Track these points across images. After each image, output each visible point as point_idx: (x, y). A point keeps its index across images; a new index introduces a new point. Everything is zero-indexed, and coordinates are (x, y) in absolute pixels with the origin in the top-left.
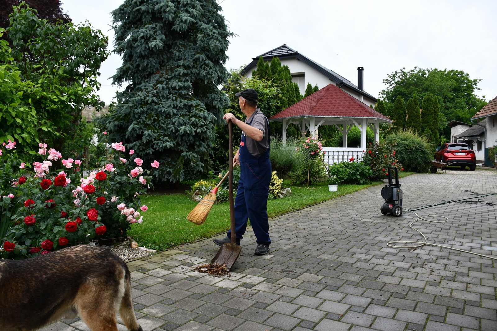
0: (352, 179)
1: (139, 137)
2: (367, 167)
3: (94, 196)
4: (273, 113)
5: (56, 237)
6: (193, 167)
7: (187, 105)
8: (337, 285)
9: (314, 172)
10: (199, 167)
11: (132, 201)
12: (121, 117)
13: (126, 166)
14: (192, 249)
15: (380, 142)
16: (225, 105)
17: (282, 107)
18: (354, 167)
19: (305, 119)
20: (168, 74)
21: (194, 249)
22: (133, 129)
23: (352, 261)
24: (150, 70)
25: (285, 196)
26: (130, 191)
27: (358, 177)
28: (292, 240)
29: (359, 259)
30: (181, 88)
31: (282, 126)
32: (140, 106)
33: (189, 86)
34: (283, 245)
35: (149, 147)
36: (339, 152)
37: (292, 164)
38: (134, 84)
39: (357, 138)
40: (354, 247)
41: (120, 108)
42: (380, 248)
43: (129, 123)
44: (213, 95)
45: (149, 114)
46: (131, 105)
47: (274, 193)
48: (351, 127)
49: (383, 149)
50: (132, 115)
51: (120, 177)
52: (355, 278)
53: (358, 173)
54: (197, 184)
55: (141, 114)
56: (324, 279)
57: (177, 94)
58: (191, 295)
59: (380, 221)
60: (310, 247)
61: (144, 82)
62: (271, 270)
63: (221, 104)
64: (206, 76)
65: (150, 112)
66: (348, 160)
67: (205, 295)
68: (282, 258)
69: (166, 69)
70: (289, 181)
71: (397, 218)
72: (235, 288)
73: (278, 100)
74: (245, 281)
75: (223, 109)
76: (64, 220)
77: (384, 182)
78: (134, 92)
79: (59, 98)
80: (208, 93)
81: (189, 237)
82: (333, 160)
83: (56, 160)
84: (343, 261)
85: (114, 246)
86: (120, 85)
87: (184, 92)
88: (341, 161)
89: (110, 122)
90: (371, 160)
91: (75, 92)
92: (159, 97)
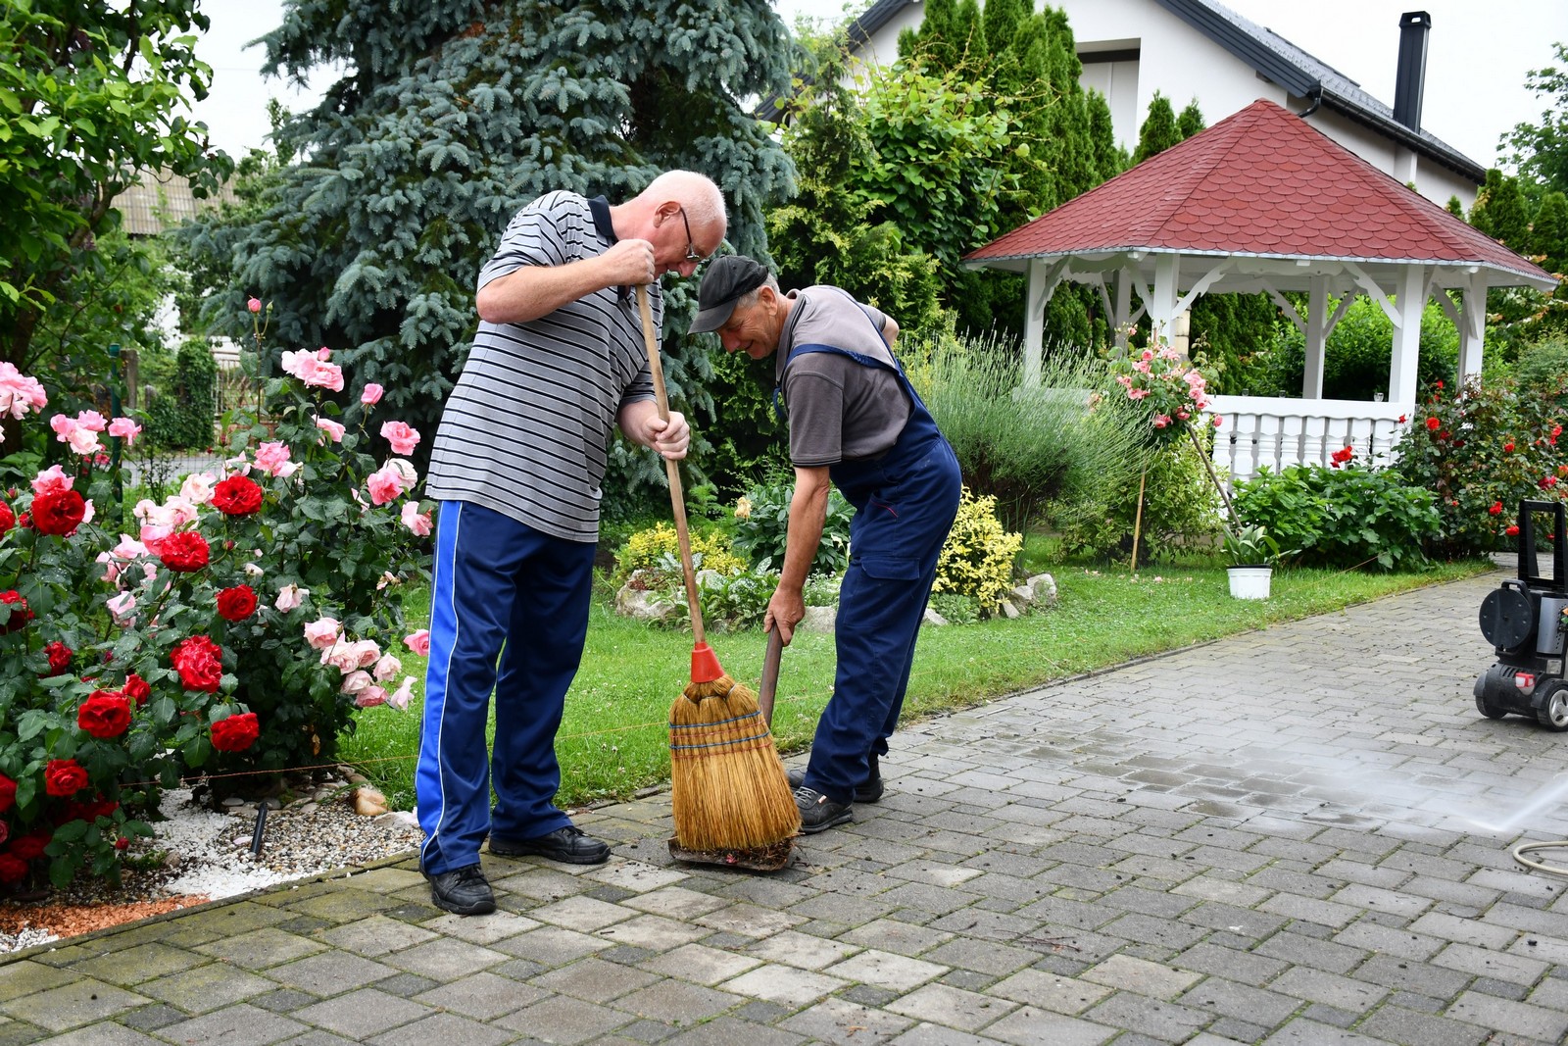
0: (1339, 544)
1: (387, 322)
2: (1418, 492)
3: (207, 584)
4: (984, 229)
5: (27, 760)
6: (623, 463)
7: (607, 184)
8: (1264, 1020)
9: (1163, 508)
10: (650, 465)
11: (366, 610)
12: (304, 228)
13: (347, 455)
14: (624, 826)
15: (1488, 378)
16: (775, 191)
17: (1028, 202)
18: (1350, 491)
19: (1133, 264)
20: (521, 39)
21: (632, 827)
22: (360, 284)
23: (1335, 917)
24: (441, 15)
25: (1029, 609)
26: (360, 563)
27: (1371, 537)
28: (1062, 807)
29: (1366, 911)
30: (577, 107)
31: (1024, 292)
32: (392, 179)
33: (617, 101)
34: (1021, 829)
35: (429, 370)
36: (1282, 419)
37: (1065, 467)
38: (366, 78)
39: (1375, 354)
40: (1344, 855)
41: (299, 185)
42: (1469, 868)
43: (340, 259)
44: (724, 143)
45: (434, 218)
46: (350, 173)
47: (982, 596)
48: (1346, 302)
49: (1497, 413)
50: (354, 219)
51: (317, 503)
52: (1347, 995)
53: (1370, 519)
54: (637, 543)
55: (395, 218)
56: (1203, 987)
57: (563, 134)
58: (627, 1025)
59: (1470, 747)
60: (1138, 843)
61: (412, 72)
62: (970, 932)
63: (758, 185)
64: (695, 54)
65: (435, 208)
66: (1323, 457)
67: (685, 1029)
68: (1015, 884)
69: (513, 16)
70: (1046, 544)
71: (1552, 738)
72: (812, 1004)
73: (1013, 171)
74: (855, 977)
75: (764, 206)
76: (70, 684)
77: (1493, 567)
78: (363, 114)
79: (15, 127)
80: (700, 134)
81: (609, 775)
82: (1255, 454)
83: (20, 417)
84: (1288, 913)
85: (277, 804)
86: (300, 80)
87: (590, 125)
88: (1290, 460)
89: (252, 249)
90: (1439, 461)
91: (93, 103)
92: (481, 142)
